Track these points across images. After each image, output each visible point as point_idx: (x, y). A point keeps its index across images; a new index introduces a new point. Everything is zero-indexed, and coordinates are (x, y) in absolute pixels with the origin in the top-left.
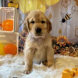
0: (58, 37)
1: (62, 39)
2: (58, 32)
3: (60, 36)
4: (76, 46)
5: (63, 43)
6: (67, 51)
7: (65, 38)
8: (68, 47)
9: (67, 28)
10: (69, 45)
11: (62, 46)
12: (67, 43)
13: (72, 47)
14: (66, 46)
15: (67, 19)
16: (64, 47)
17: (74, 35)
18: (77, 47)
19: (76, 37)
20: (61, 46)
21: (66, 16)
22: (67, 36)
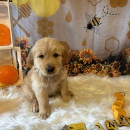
0: (81, 51)
1: (87, 54)
2: (81, 43)
3: (85, 50)
4: (106, 63)
5: (88, 59)
6: (93, 69)
7: (91, 52)
8: (95, 64)
9: (95, 38)
10: (97, 62)
11: (87, 64)
12: (93, 60)
13: (100, 64)
14: (91, 63)
15: (95, 25)
16: (90, 65)
17: (104, 49)
18: (106, 65)
19: (106, 51)
20: (85, 63)
21: (94, 20)
22: (94, 50)
